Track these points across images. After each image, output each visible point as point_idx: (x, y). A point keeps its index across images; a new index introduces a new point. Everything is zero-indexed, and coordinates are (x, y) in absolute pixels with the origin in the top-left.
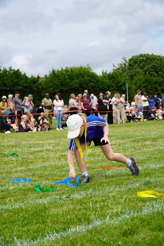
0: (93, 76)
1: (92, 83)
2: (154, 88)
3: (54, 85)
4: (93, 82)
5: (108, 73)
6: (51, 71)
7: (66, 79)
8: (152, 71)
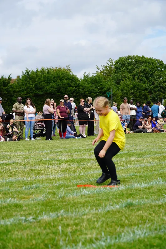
0: (73, 79)
1: (71, 88)
2: (144, 95)
3: (27, 88)
4: (73, 87)
5: (91, 76)
6: (25, 72)
7: (41, 82)
8: (142, 76)
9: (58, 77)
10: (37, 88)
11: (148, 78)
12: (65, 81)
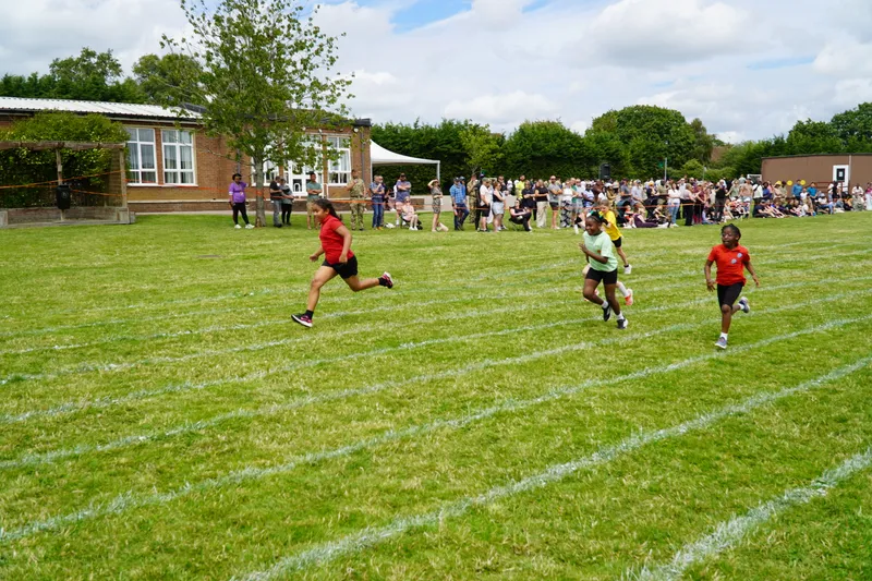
3: (523, 149)
4: (575, 147)
7: (539, 141)
8: (654, 132)
9: (558, 135)
10: (534, 148)
11: (661, 136)
12: (567, 141)
